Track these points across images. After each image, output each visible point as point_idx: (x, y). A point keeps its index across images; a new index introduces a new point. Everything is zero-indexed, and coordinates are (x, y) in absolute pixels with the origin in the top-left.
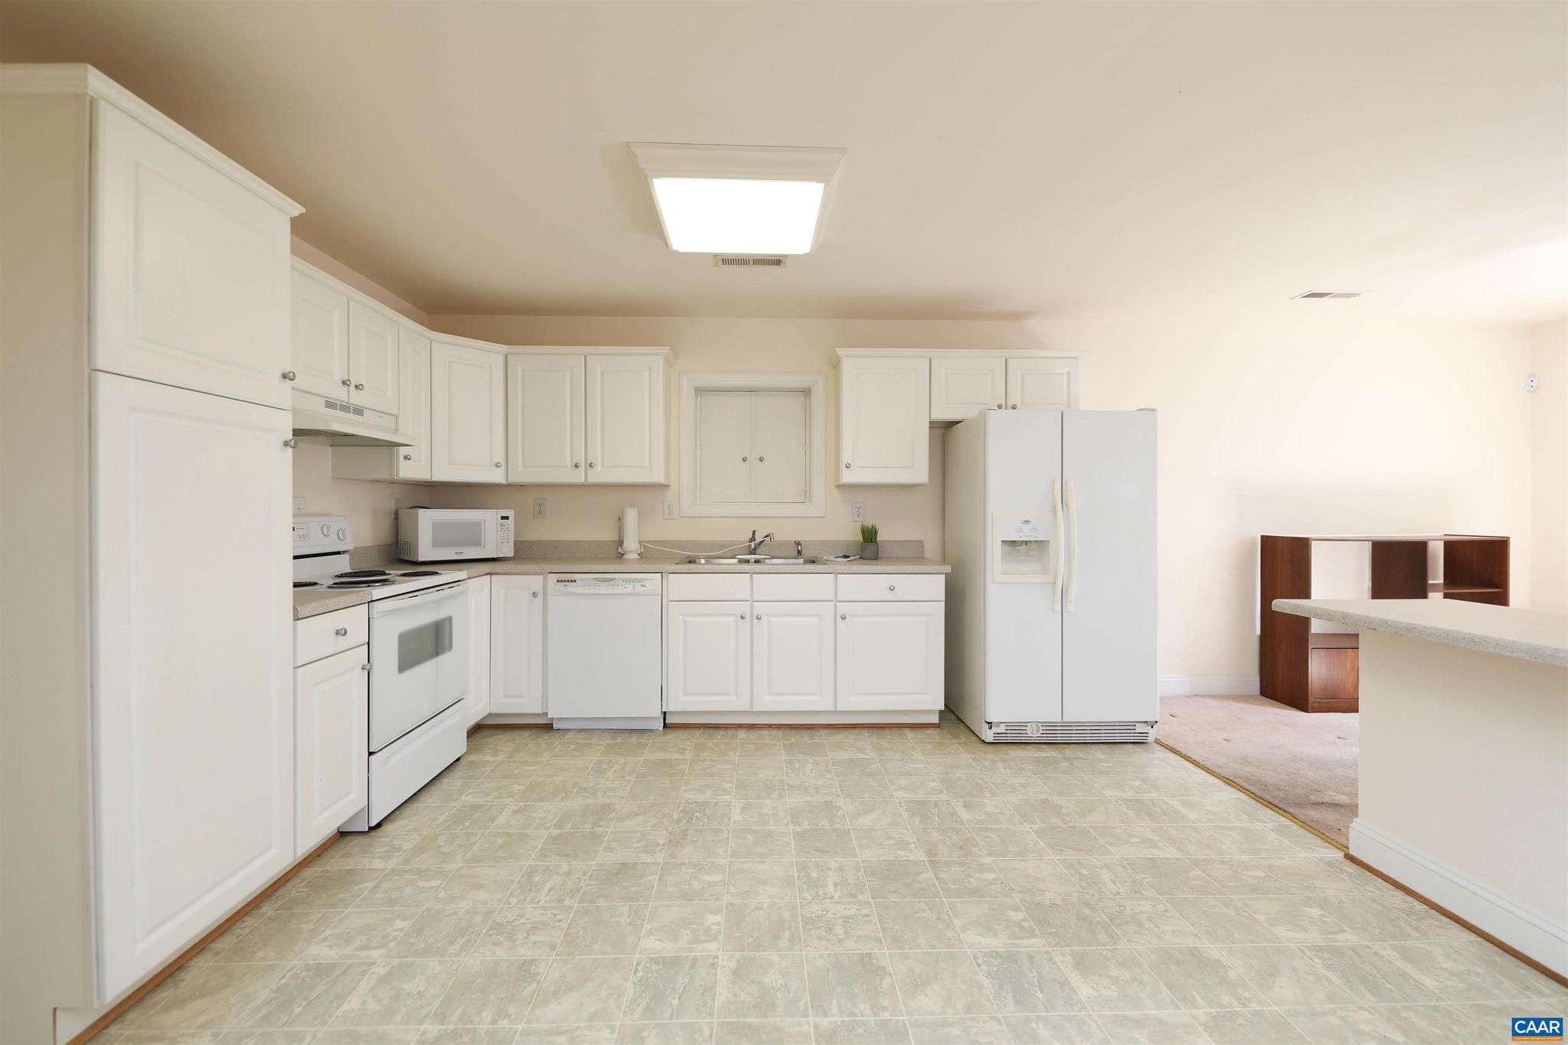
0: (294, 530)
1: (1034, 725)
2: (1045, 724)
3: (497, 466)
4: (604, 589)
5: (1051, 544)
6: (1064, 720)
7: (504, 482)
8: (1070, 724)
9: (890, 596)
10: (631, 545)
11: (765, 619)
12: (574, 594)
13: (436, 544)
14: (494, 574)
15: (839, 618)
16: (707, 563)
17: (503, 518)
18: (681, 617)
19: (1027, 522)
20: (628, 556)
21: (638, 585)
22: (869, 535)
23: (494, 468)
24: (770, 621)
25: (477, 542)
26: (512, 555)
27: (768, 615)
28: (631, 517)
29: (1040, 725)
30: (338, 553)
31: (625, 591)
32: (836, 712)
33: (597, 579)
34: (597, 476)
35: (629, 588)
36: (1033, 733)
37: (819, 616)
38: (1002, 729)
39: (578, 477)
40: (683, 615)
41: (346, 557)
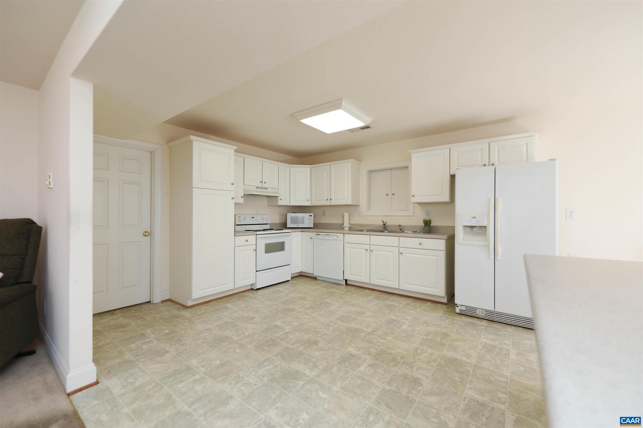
0: (252, 218)
1: (480, 310)
2: (486, 310)
3: (308, 200)
4: (327, 238)
5: (487, 227)
6: (496, 310)
7: (310, 205)
8: (498, 313)
9: (420, 247)
10: (346, 225)
11: (374, 251)
12: (319, 239)
13: (292, 223)
14: (303, 232)
15: (400, 254)
16: (366, 231)
17: (310, 216)
18: (349, 248)
19: (474, 217)
20: (345, 229)
21: (336, 237)
22: (427, 223)
23: (307, 201)
24: (376, 253)
25: (303, 223)
26: (313, 227)
27: (375, 250)
28: (346, 215)
29: (484, 311)
30: (267, 224)
31: (332, 239)
32: (399, 289)
33: (325, 235)
34: (333, 203)
35: (334, 238)
36: (479, 313)
37: (392, 252)
38: (464, 308)
39: (328, 203)
40: (350, 248)
41: (269, 225)
